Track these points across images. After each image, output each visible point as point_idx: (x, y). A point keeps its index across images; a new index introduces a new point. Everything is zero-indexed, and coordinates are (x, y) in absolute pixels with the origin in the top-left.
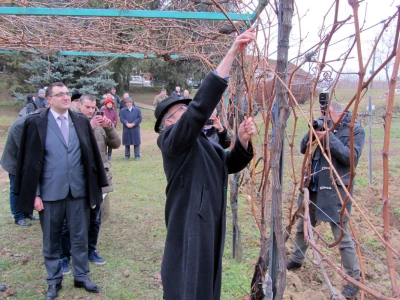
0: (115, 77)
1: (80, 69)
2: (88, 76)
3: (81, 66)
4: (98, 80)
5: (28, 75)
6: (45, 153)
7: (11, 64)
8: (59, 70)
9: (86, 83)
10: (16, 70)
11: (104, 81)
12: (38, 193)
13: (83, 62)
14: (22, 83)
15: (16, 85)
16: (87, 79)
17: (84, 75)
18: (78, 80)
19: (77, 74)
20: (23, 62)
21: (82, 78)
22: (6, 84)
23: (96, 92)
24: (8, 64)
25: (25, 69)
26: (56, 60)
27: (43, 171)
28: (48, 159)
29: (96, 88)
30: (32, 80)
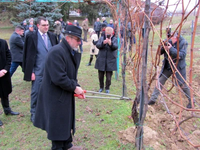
0: (62, 12)
1: (44, 8)
2: (48, 12)
3: (45, 7)
4: (54, 14)
5: (18, 12)
6: (37, 52)
7: (9, 7)
8: (33, 9)
9: (47, 16)
10: (12, 9)
11: (56, 14)
12: (33, 72)
13: (46, 5)
14: (15, 16)
15: (12, 18)
16: (48, 14)
17: (46, 11)
18: (43, 14)
19: (43, 11)
20: (15, 5)
21: (45, 13)
22: (7, 17)
23: (53, 20)
24: (7, 6)
25: (16, 9)
26: (32, 4)
27: (36, 61)
28: (39, 55)
29: (53, 18)
30: (20, 14)
